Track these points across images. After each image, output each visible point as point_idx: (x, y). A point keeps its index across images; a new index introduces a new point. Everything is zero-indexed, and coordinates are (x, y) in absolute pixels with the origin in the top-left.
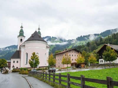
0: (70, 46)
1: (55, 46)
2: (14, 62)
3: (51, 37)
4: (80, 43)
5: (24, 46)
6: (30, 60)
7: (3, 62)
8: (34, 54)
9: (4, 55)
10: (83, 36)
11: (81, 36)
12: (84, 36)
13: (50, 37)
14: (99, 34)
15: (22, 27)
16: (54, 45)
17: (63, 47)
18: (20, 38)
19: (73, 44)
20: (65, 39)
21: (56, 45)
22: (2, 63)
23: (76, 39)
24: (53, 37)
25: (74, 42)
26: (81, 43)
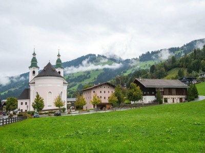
0: (128, 71)
1: (103, 71)
2: (22, 104)
3: (97, 56)
4: (146, 65)
5: (34, 83)
6: (33, 103)
7: (12, 102)
8: (38, 96)
9: (17, 88)
10: (150, 53)
11: (148, 52)
12: (152, 52)
13: (95, 55)
14: (180, 47)
15: (34, 54)
16: (101, 70)
17: (116, 73)
18: (32, 70)
19: (134, 66)
20: (120, 58)
21: (105, 69)
22: (11, 104)
23: (138, 58)
24: (99, 55)
25: (135, 63)
26: (148, 65)
